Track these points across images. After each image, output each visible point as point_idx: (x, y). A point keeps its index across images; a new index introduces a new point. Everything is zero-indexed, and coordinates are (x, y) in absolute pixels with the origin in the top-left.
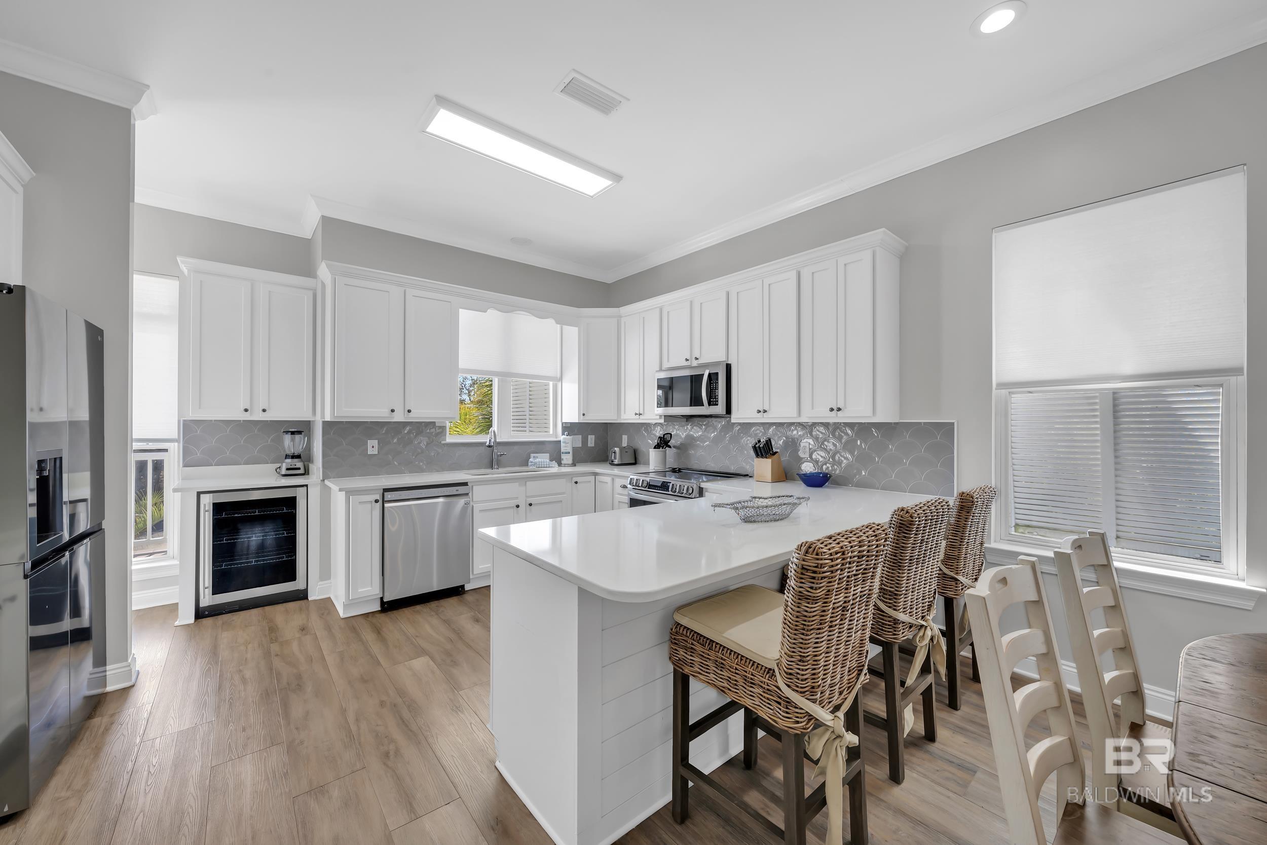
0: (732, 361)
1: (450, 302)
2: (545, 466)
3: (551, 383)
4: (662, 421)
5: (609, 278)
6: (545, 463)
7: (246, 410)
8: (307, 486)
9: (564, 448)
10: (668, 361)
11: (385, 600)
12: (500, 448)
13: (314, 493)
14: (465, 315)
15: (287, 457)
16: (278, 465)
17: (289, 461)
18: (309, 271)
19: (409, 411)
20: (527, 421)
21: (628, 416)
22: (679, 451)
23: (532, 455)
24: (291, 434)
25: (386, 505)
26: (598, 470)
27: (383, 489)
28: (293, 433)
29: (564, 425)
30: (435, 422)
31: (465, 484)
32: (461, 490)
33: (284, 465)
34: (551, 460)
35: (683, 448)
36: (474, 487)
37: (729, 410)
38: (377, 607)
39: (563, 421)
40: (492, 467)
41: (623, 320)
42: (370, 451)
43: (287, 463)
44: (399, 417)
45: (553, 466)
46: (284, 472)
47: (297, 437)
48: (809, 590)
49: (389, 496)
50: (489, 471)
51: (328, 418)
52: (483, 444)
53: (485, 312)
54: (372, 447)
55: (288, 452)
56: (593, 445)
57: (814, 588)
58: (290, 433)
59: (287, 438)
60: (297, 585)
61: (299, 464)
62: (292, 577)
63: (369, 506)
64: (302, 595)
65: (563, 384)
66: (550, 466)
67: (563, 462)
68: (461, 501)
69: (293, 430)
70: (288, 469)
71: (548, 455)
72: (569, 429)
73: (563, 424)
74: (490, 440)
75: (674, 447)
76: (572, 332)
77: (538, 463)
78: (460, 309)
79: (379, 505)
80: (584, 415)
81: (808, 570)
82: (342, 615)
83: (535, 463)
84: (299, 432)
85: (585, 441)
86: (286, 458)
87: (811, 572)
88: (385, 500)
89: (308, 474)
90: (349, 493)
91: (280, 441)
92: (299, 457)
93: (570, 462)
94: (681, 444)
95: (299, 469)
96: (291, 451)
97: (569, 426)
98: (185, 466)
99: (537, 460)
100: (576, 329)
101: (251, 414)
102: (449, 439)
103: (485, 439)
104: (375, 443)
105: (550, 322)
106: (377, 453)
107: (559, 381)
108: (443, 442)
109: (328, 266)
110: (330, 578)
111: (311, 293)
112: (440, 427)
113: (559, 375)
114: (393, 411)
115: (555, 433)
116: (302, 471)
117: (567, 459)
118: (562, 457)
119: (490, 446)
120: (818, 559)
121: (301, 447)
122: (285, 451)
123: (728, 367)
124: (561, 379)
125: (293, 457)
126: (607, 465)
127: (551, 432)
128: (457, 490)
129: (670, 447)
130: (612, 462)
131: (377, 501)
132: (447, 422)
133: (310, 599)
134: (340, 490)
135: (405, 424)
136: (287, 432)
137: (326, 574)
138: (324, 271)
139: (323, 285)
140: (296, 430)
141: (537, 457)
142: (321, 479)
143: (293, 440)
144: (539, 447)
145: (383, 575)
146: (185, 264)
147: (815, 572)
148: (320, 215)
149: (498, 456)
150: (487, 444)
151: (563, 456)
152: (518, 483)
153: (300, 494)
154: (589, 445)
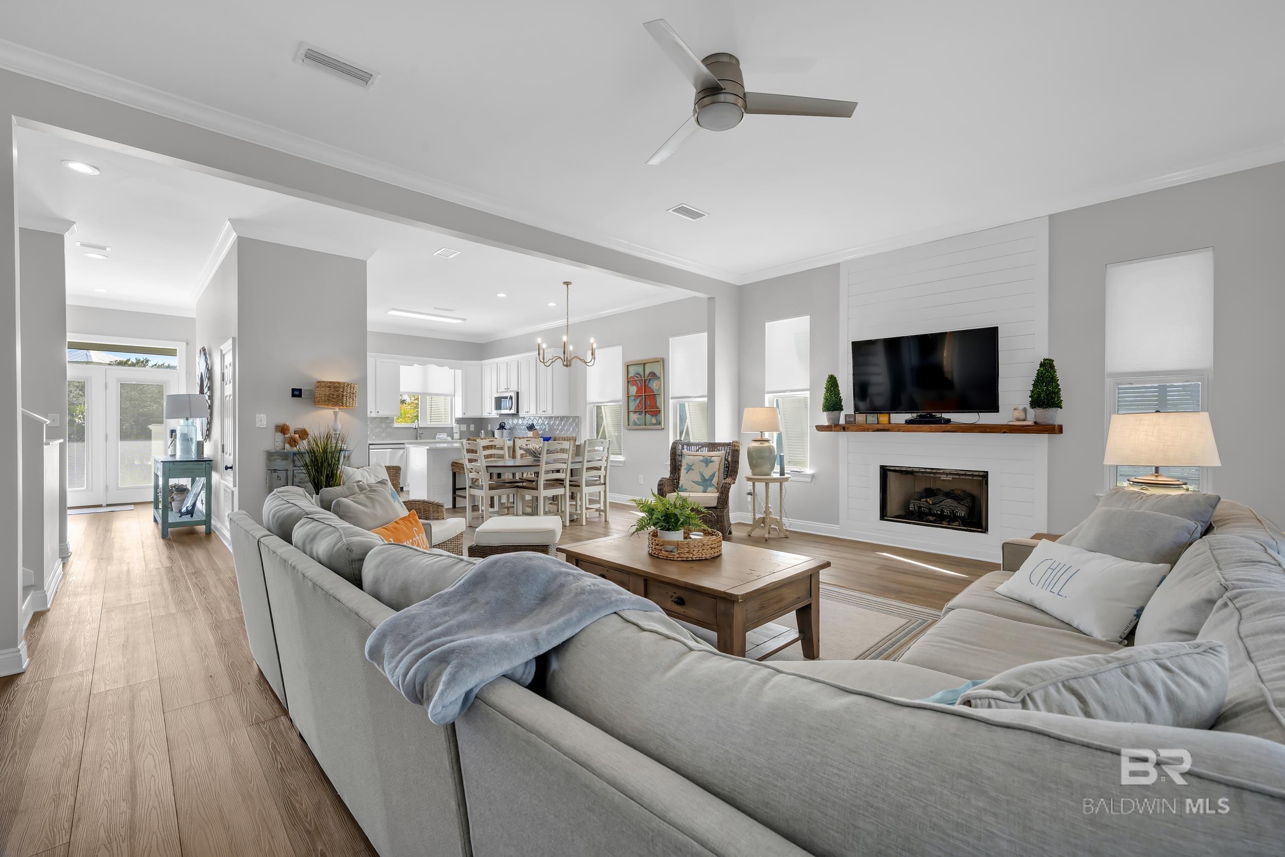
0: (519, 391)
1: (396, 363)
2: (444, 439)
3: (450, 398)
4: (498, 416)
9: (455, 430)
10: (497, 389)
12: (422, 430)
14: (404, 369)
19: (378, 412)
20: (443, 418)
21: (485, 415)
23: (438, 433)
25: (370, 450)
27: (369, 444)
29: (456, 419)
30: (389, 417)
31: (404, 444)
32: (402, 446)
34: (448, 436)
35: (511, 429)
36: (407, 445)
37: (518, 411)
39: (455, 417)
40: (416, 437)
41: (483, 367)
44: (373, 415)
45: (449, 439)
49: (371, 447)
52: (412, 428)
53: (413, 366)
56: (473, 430)
65: (455, 398)
66: (447, 439)
67: (454, 438)
68: (402, 451)
71: (446, 434)
72: (460, 421)
74: (417, 427)
76: (459, 372)
78: (401, 366)
80: (466, 414)
83: (439, 438)
85: (468, 427)
93: (458, 437)
99: (440, 436)
100: (460, 371)
102: (396, 425)
103: (414, 425)
105: (447, 368)
108: (392, 426)
112: (391, 419)
113: (453, 393)
115: (450, 423)
117: (457, 436)
119: (415, 429)
123: (518, 393)
124: (454, 395)
127: (448, 423)
132: (395, 418)
135: (376, 418)
141: (441, 434)
144: (442, 430)
149: (420, 433)
151: (455, 435)
154: (471, 430)
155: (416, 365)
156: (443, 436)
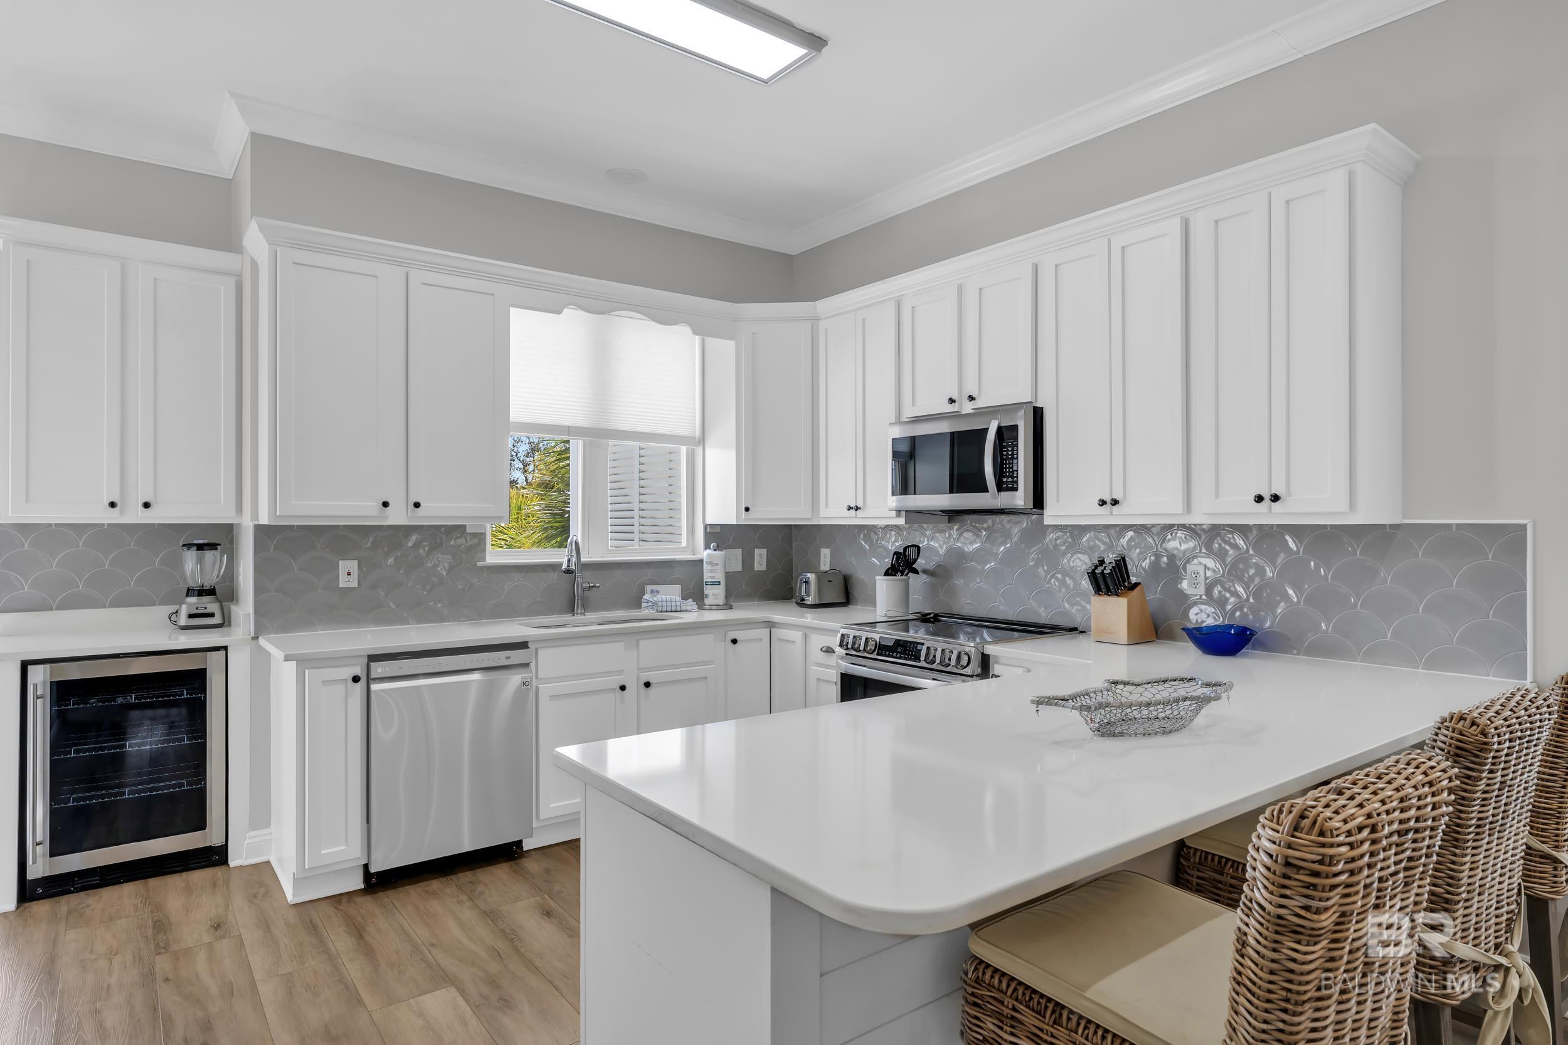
0: (1046, 402)
1: (493, 295)
2: (674, 608)
3: (684, 449)
4: (901, 521)
5: (794, 244)
6: (674, 604)
7: (113, 505)
8: (225, 648)
9: (710, 574)
10: (913, 404)
11: (373, 869)
12: (587, 574)
13: (239, 661)
15: (190, 592)
16: (173, 608)
17: (193, 600)
18: (229, 241)
19: (417, 505)
20: (636, 521)
21: (833, 513)
22: (933, 579)
23: (649, 588)
24: (198, 550)
25: (375, 687)
26: (776, 617)
27: (369, 655)
28: (200, 547)
29: (708, 530)
30: (465, 526)
31: (523, 645)
32: (516, 656)
33: (184, 607)
34: (685, 597)
35: (940, 574)
36: (540, 651)
37: (1038, 501)
38: (356, 883)
39: (708, 522)
40: (572, 611)
41: (822, 325)
42: (344, 583)
43: (190, 605)
44: (397, 516)
45: (689, 608)
46: (183, 620)
47: (209, 555)
48: (1303, 913)
49: (378, 669)
50: (568, 618)
51: (264, 520)
52: (555, 567)
53: (559, 312)
54: (348, 574)
55: (191, 584)
56: (764, 568)
57: (1314, 910)
58: (195, 548)
59: (190, 558)
60: (211, 837)
61: (212, 606)
62: (199, 823)
63: (341, 688)
64: (216, 856)
65: (707, 451)
66: (684, 608)
68: (515, 679)
69: (201, 541)
70: (191, 616)
71: (678, 587)
72: (719, 536)
73: (706, 526)
74: (569, 561)
75: (925, 572)
76: (725, 349)
77: (660, 604)
78: (512, 310)
79: (359, 687)
80: (747, 509)
81: (1299, 868)
82: (290, 898)
83: (655, 604)
84: (213, 546)
85: (748, 561)
86: (187, 595)
87: (1308, 872)
88: (373, 676)
89: (230, 625)
90: (304, 662)
91: (178, 563)
92: (211, 592)
93: (721, 600)
94: (939, 566)
95: (212, 615)
96: (197, 581)
97: (718, 530)
99: (658, 598)
100: (731, 344)
101: (122, 513)
102: (494, 556)
103: (560, 557)
104: (353, 565)
105: (682, 332)
106: (356, 585)
107: (699, 443)
108: (480, 564)
109: (262, 228)
110: (267, 825)
111: (232, 281)
112: (475, 535)
113: (698, 433)
114: (385, 504)
115: (690, 545)
116: (217, 620)
117: (715, 594)
118: (706, 592)
119: (568, 571)
120: (1323, 845)
121: (215, 574)
122: (185, 580)
123: (1038, 415)
124: (702, 441)
125: (202, 592)
126: (793, 607)
127: (684, 544)
128: (508, 658)
129: (916, 572)
130: (803, 600)
131: (356, 679)
132: (488, 526)
133: (233, 863)
134: (287, 658)
135: (408, 530)
136: (189, 546)
137: (261, 817)
138: (254, 239)
139: (254, 265)
140: (206, 541)
141: (658, 592)
142: (252, 635)
143: (200, 561)
144: (662, 571)
145: (368, 821)
147: (1316, 874)
148: (246, 134)
149: (584, 589)
150: (564, 567)
151: (708, 590)
152: (622, 644)
153: (213, 663)
154: (757, 567)
155: (570, 314)
156: (670, 594)
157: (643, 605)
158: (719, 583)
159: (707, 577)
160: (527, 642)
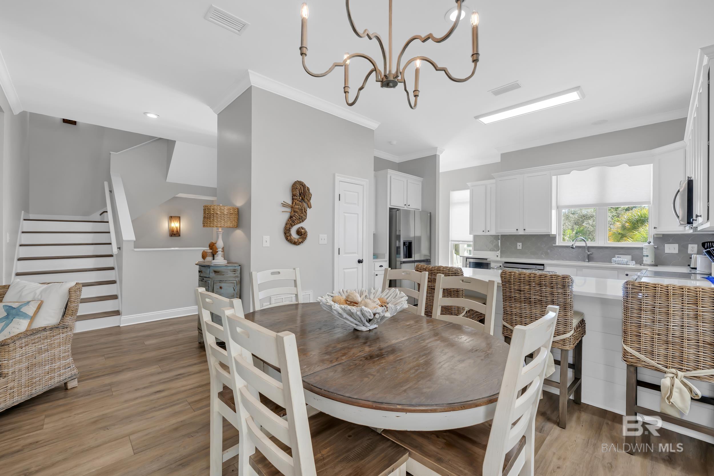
6: (623, 262)
7: (484, 231)
14: (556, 178)
19: (525, 230)
23: (617, 256)
27: (505, 262)
29: (655, 236)
32: (538, 267)
34: (631, 260)
36: (547, 267)
40: (584, 260)
42: (518, 248)
44: (521, 232)
45: (632, 263)
50: (583, 262)
53: (570, 173)
54: (519, 246)
66: (628, 264)
67: (644, 262)
71: (631, 257)
74: (573, 245)
77: (617, 261)
78: (553, 176)
80: (655, 228)
88: (504, 266)
93: (651, 263)
98: (474, 250)
99: (619, 259)
104: (520, 244)
106: (521, 248)
108: (557, 245)
112: (553, 237)
114: (517, 230)
117: (647, 260)
131: (501, 266)
141: (620, 257)
146: (469, 184)
149: (588, 254)
156: (625, 259)
157: (612, 261)
158: (648, 256)
159: (645, 253)
160: (544, 264)
